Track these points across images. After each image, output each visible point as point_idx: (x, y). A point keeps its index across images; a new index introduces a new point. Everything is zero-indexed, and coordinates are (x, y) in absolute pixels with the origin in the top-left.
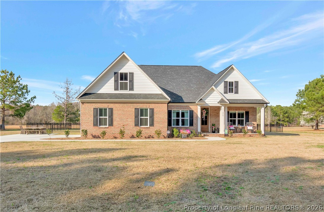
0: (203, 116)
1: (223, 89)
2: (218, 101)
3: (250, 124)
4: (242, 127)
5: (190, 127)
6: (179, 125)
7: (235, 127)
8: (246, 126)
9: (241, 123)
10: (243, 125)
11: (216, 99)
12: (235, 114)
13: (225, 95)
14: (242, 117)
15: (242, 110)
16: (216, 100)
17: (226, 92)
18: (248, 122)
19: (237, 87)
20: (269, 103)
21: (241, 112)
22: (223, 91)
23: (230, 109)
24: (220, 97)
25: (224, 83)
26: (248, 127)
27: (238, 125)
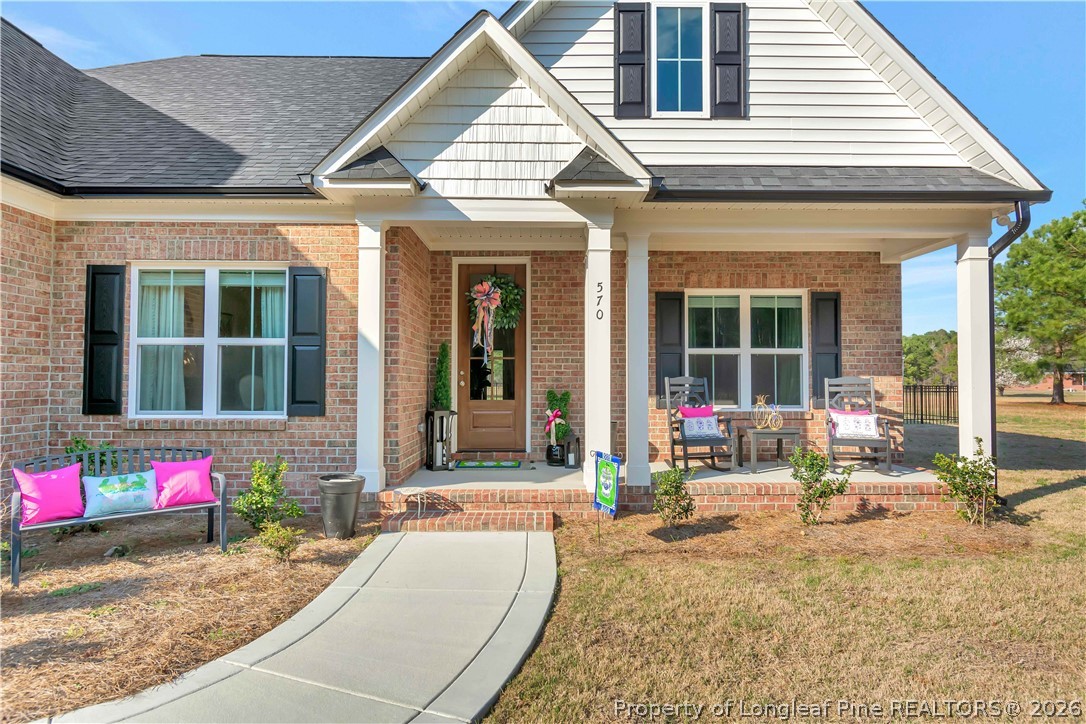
0: (477, 327)
1: (610, 74)
2: (552, 171)
3: (853, 394)
4: (787, 418)
5: (297, 421)
6: (199, 407)
7: (726, 420)
8: (819, 406)
9: (775, 382)
10: (797, 401)
11: (526, 152)
12: (730, 315)
13: (628, 129)
14: (789, 336)
15: (783, 285)
16: (526, 170)
17: (631, 106)
18: (837, 374)
19: (732, 59)
20: (1044, 196)
21: (777, 294)
22: (610, 98)
23: (694, 278)
24: (565, 133)
25: (610, 25)
26: (835, 416)
27: (754, 402)
